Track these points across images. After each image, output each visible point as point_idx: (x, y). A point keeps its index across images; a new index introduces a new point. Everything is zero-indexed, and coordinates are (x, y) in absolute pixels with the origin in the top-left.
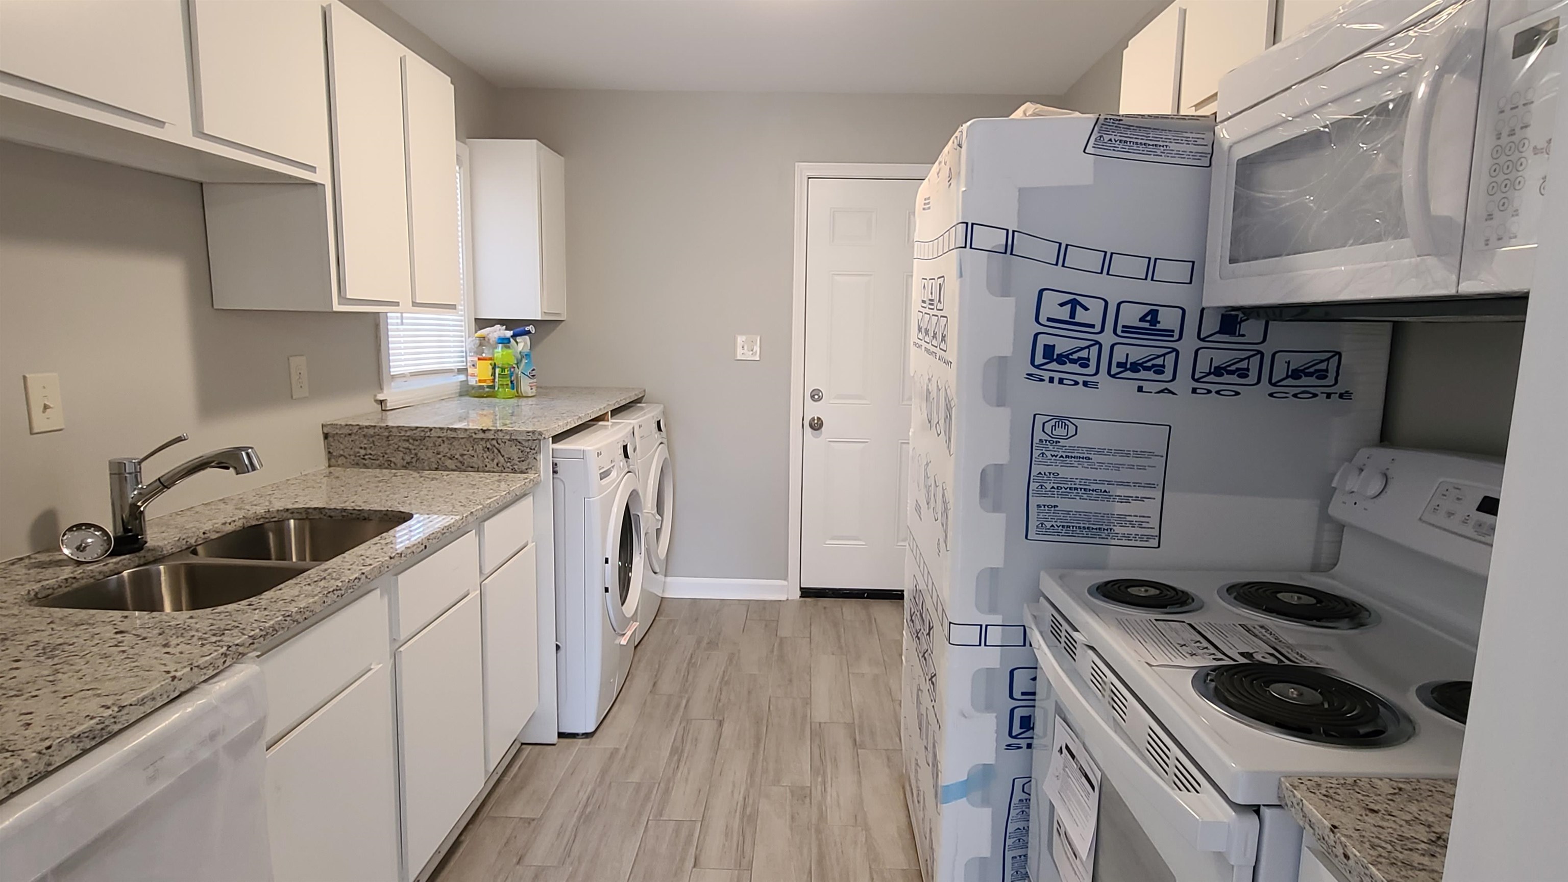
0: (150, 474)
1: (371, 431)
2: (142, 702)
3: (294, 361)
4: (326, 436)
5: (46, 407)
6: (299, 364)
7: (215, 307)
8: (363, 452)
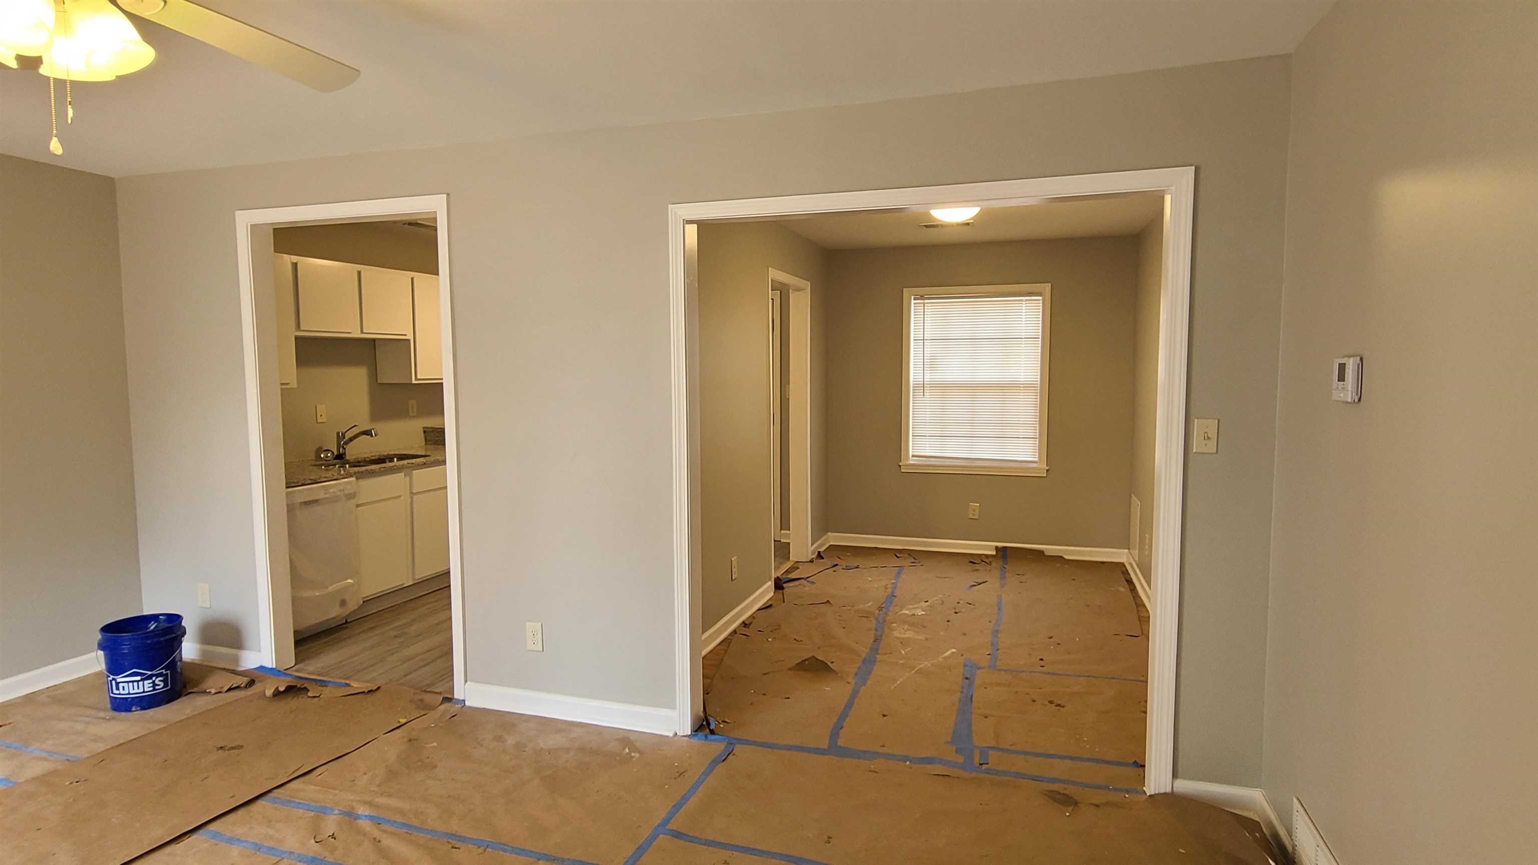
0: (348, 436)
1: (440, 430)
2: (325, 477)
3: (410, 402)
4: (425, 432)
5: (321, 415)
6: (413, 403)
7: (379, 382)
8: (437, 439)
